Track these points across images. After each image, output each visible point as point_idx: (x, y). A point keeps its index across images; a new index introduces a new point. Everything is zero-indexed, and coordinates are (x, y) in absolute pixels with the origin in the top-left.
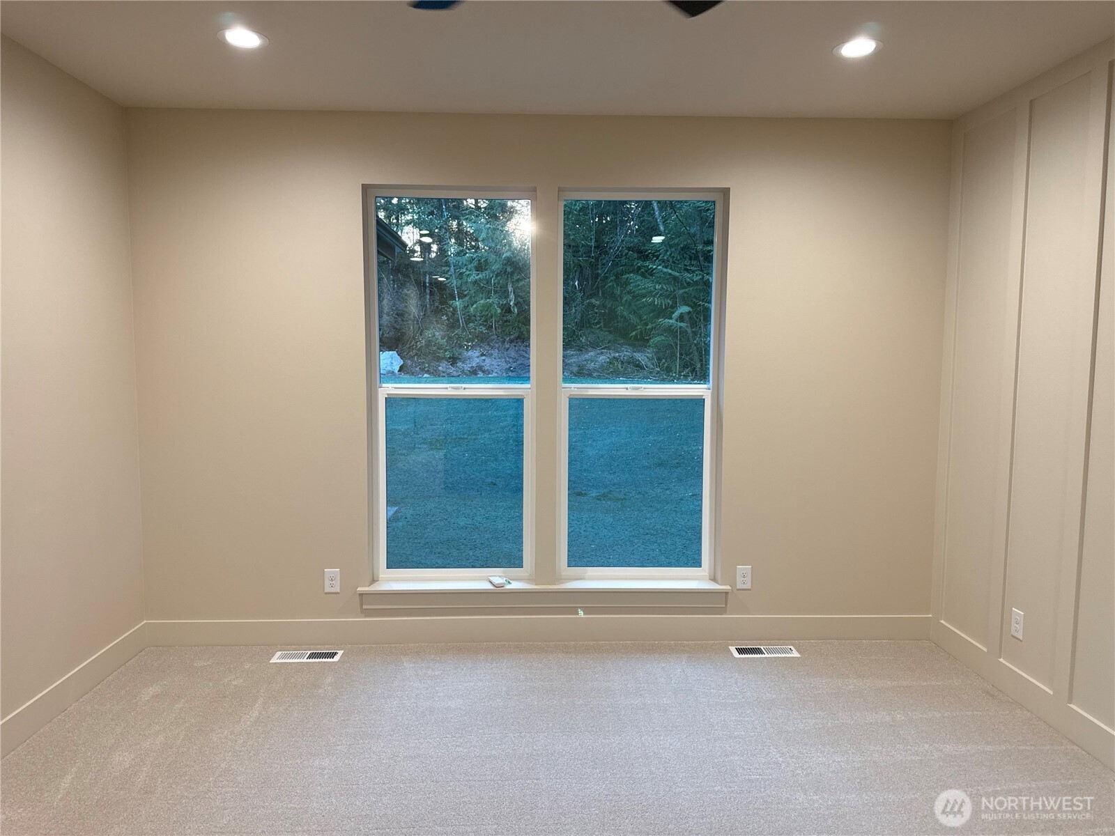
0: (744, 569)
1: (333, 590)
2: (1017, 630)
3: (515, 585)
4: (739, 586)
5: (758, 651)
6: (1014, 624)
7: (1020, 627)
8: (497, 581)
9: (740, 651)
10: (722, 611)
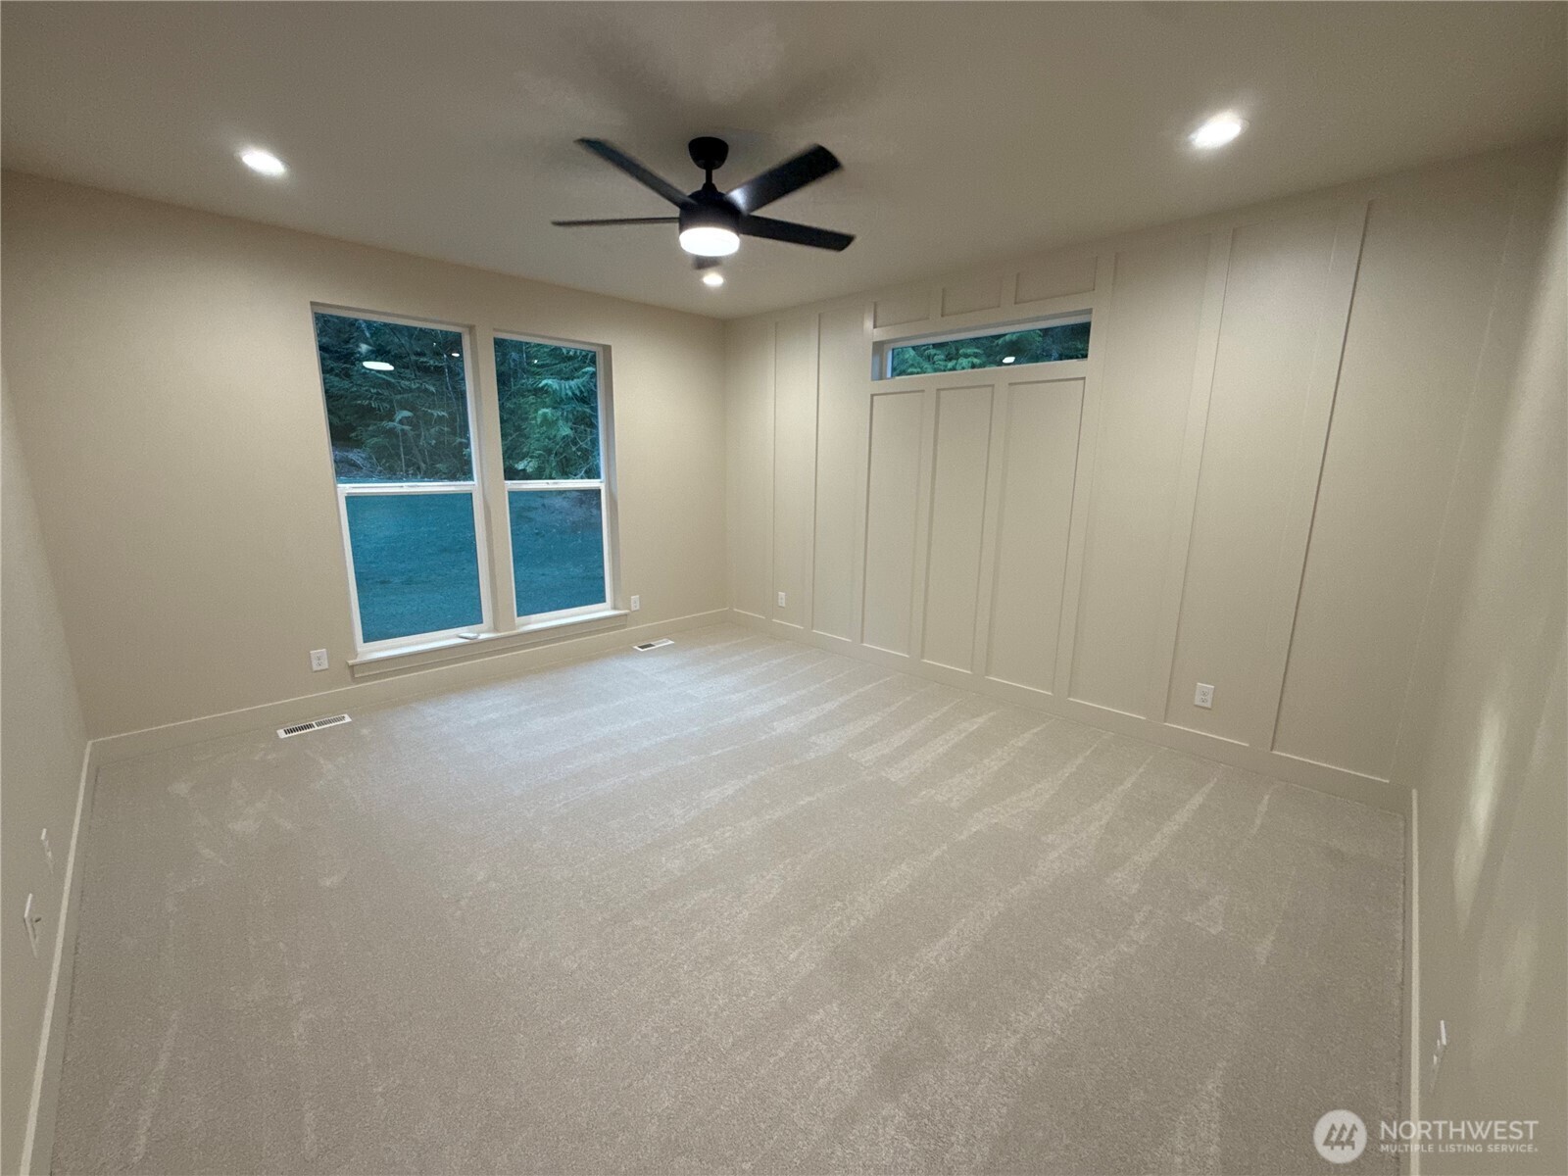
0: (635, 598)
1: (319, 668)
2: (782, 602)
3: (483, 636)
4: (633, 609)
5: (651, 645)
6: (780, 601)
7: (784, 601)
8: (471, 635)
9: (642, 647)
10: (624, 626)
